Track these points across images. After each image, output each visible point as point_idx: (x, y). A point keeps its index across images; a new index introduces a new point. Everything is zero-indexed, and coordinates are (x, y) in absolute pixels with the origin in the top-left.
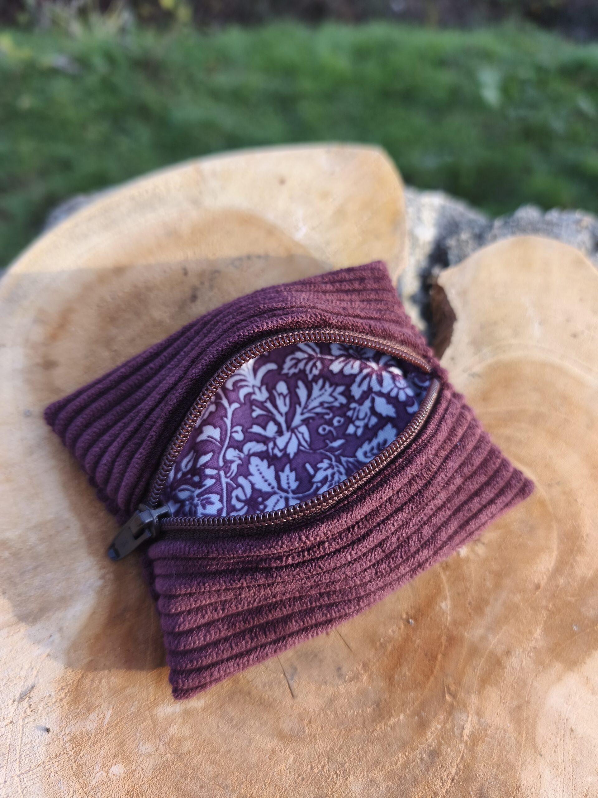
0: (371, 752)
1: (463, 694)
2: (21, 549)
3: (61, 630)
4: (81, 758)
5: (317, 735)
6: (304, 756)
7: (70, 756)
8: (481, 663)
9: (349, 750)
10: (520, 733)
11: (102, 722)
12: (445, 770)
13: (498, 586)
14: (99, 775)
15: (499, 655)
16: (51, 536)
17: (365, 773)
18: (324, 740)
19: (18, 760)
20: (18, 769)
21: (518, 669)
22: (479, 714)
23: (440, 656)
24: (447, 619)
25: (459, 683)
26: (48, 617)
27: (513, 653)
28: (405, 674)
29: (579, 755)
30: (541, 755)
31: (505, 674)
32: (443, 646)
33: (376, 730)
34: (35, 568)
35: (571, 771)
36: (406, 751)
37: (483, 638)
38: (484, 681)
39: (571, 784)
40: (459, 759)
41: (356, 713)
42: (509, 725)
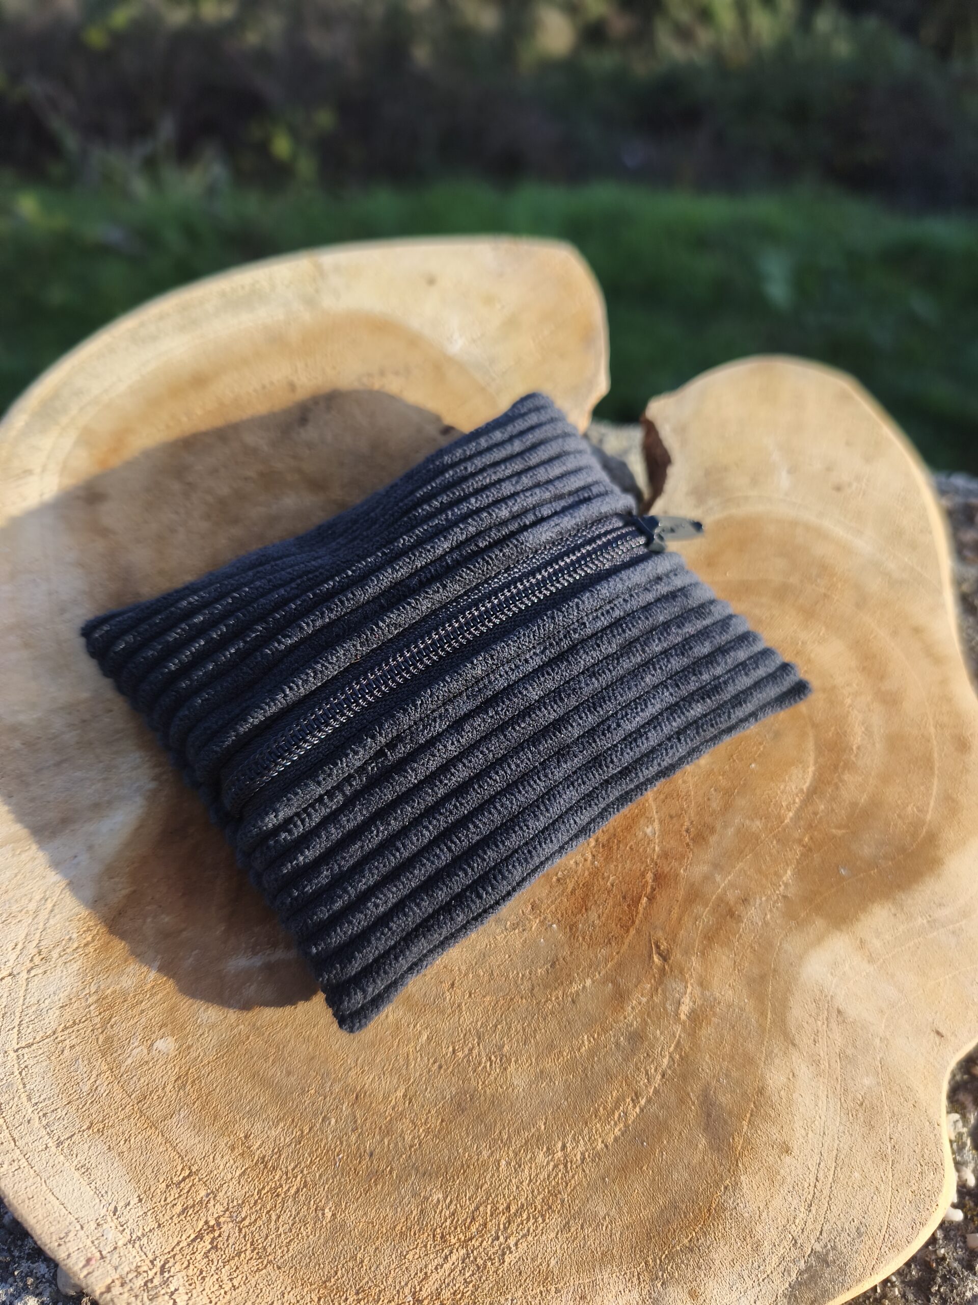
0: (543, 1030)
1: (679, 956)
2: (39, 738)
3: (90, 848)
4: (112, 1027)
5: (463, 1004)
6: (443, 1034)
7: (96, 1024)
8: (705, 914)
9: (510, 1027)
10: (763, 1014)
11: (145, 978)
12: (653, 1061)
13: (727, 807)
14: (138, 1051)
15: (732, 903)
16: (84, 721)
17: (534, 1060)
18: (473, 1012)
19: (17, 1029)
20: (15, 1041)
21: (760, 924)
22: (703, 984)
23: (644, 900)
24: (654, 850)
25: (673, 938)
26: (72, 831)
27: (752, 901)
28: (593, 922)
29: (850, 1047)
30: (794, 1045)
31: (741, 930)
32: (649, 887)
33: (551, 1000)
34: (58, 764)
35: (839, 1068)
36: (594, 1032)
37: (707, 878)
38: (710, 938)
39: (838, 1087)
40: (673, 1045)
41: (520, 975)
42: (746, 1000)
